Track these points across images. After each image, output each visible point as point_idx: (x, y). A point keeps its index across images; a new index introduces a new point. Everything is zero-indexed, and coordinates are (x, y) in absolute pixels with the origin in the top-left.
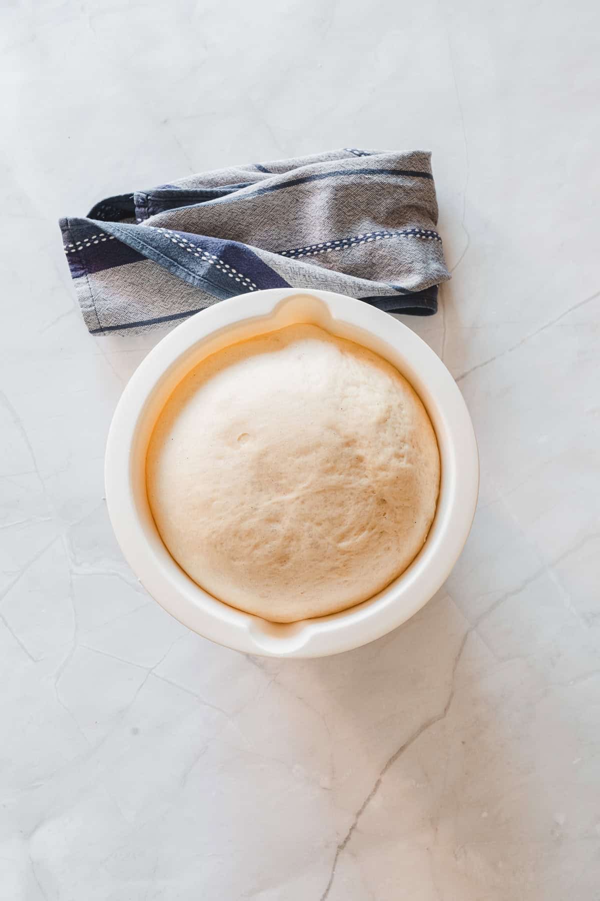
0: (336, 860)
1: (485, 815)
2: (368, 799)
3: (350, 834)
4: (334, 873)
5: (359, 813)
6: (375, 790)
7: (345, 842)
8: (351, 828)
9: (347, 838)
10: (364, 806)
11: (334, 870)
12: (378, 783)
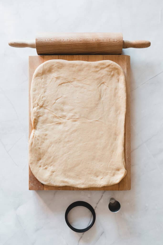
1: (128, 204)
2: (100, 200)
5: (97, 204)
6: (101, 198)
8: (95, 207)
10: (99, 202)
11: (91, 218)
12: (102, 196)
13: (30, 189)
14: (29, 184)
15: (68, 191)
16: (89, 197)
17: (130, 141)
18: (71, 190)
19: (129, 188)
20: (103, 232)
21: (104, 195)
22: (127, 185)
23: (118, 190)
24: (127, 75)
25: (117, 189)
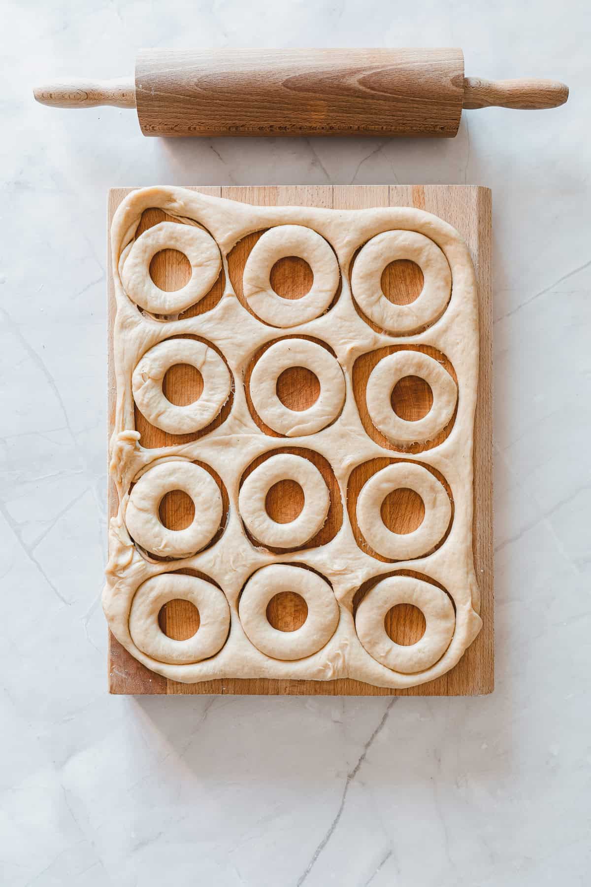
0: (346, 788)
2: (376, 732)
3: (359, 764)
4: (345, 800)
5: (368, 745)
6: (382, 723)
7: (355, 772)
8: (360, 758)
9: (356, 768)
10: (372, 738)
11: (344, 798)
12: (386, 716)
13: (112, 691)
14: (111, 670)
15: (257, 696)
16: (336, 722)
17: (489, 510)
18: (267, 694)
19: (489, 687)
20: (390, 853)
21: (391, 712)
22: (478, 674)
23: (447, 694)
24: (479, 262)
25: (442, 690)
